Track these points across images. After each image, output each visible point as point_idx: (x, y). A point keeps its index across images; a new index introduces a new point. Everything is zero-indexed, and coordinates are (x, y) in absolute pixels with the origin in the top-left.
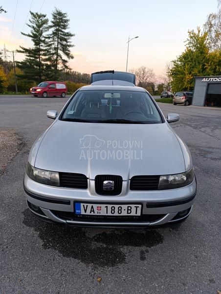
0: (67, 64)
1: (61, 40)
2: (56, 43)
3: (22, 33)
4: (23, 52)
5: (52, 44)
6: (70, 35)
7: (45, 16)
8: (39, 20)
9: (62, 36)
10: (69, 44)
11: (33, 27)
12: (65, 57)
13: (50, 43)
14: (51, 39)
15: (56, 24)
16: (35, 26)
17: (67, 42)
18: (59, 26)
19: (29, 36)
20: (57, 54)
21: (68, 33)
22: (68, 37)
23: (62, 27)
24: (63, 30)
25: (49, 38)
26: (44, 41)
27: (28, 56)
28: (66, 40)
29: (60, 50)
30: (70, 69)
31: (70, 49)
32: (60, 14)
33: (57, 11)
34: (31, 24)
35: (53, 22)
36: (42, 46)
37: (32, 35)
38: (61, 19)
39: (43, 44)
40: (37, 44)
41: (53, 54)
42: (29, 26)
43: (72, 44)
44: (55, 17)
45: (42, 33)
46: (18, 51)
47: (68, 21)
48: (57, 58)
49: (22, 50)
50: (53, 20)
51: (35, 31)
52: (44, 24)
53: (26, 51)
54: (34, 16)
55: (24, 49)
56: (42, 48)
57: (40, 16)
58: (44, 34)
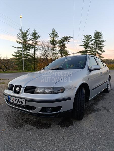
0: (101, 55)
1: (98, 45)
2: (95, 46)
3: (80, 45)
4: (80, 53)
5: (93, 47)
6: (103, 41)
7: (90, 36)
8: (88, 38)
9: (99, 42)
10: (102, 45)
11: (85, 42)
12: (100, 52)
13: (92, 47)
14: (93, 45)
15: (96, 38)
16: (85, 41)
17: (101, 45)
18: (97, 38)
19: (83, 45)
20: (96, 51)
21: (102, 41)
22: (102, 43)
23: (99, 38)
24: (99, 40)
25: (92, 45)
26: (89, 47)
27: (82, 54)
28: (101, 44)
29: (98, 49)
30: (103, 58)
31: (103, 48)
32: (98, 33)
33: (97, 32)
34: (83, 40)
35: (94, 37)
36: (88, 49)
37: (84, 45)
38: (99, 35)
39: (89, 48)
40: (86, 48)
41: (94, 52)
42: (83, 41)
43: (104, 45)
44: (95, 35)
45: (89, 43)
46: (77, 53)
47: (102, 35)
48: (96, 53)
49: (79, 52)
50: (94, 36)
51: (86, 43)
52: (90, 39)
53: (81, 52)
54: (86, 37)
55: (80, 51)
56: (88, 50)
57: (88, 36)
58: (90, 43)
